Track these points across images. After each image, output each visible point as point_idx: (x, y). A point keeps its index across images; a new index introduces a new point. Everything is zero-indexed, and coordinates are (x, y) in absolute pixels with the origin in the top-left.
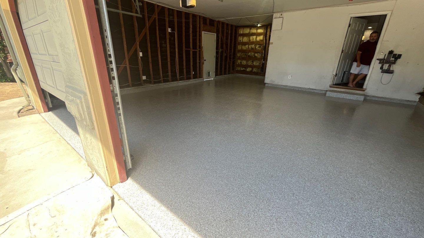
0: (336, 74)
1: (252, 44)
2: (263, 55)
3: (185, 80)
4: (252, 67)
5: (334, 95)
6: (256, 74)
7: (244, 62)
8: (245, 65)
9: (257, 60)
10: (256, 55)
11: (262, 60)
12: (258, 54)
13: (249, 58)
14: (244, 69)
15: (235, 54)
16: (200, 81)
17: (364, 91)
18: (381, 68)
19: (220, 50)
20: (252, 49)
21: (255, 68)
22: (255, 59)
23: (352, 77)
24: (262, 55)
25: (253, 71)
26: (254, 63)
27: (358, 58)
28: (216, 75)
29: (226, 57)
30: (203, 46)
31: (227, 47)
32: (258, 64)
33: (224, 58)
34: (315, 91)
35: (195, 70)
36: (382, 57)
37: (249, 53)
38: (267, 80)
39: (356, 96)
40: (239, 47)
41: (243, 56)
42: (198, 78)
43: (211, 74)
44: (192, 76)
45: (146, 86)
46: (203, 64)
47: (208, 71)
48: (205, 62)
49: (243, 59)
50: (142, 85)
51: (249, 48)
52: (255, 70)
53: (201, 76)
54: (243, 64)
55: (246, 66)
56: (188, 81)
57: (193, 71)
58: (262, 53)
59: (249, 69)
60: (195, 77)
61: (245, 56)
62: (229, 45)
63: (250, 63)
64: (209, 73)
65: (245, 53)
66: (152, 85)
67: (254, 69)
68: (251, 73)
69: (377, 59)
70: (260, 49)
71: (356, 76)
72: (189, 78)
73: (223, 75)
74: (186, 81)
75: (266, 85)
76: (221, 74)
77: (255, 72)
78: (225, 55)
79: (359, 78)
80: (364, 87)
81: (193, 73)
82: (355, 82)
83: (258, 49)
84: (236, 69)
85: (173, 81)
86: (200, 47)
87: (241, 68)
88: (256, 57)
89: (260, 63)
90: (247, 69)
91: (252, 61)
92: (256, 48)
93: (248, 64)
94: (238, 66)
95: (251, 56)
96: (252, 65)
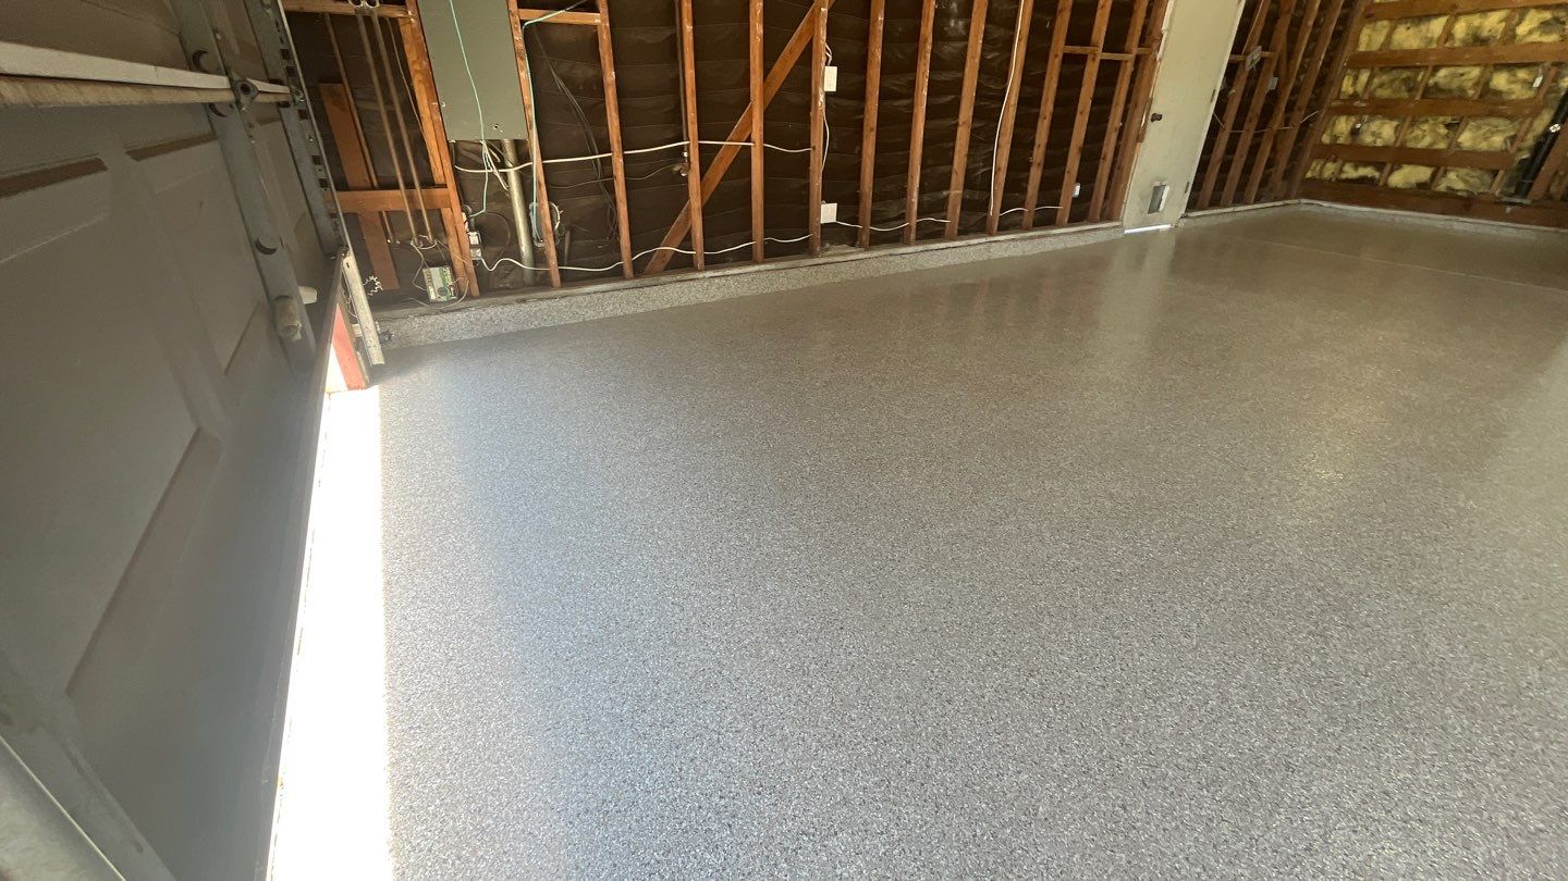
1: (1484, 11)
3: (1028, 230)
4: (1437, 160)
6: (1464, 205)
7: (1382, 132)
8: (1385, 148)
9: (1491, 114)
10: (1500, 81)
12: (1522, 74)
13: (1437, 101)
14: (1366, 171)
15: (1323, 81)
16: (1101, 237)
19: (1256, 54)
20: (1477, 40)
21: (1463, 171)
22: (1489, 104)
25: (1442, 187)
26: (1466, 137)
28: (1192, 205)
29: (1273, 96)
30: (1165, 26)
32: (1498, 141)
33: (1258, 104)
35: (1087, 177)
37: (1436, 69)
40: (1368, 32)
41: (1384, 93)
42: (1095, 222)
43: (1168, 197)
44: (1064, 208)
45: (830, 260)
46: (1140, 138)
47: (1157, 184)
48: (1153, 127)
49: (1382, 109)
50: (812, 254)
51: (1448, 34)
52: (1454, 180)
53: (1109, 214)
54: (1368, 139)
55: (1402, 155)
56: (1039, 237)
57: (1078, 181)
59: (1406, 176)
60: (1080, 214)
61: (1405, 95)
63: (1426, 135)
64: (1157, 190)
65: (1405, 74)
66: (861, 256)
67: (1452, 175)
68: (1421, 197)
70: (1550, 39)
72: (1046, 220)
73: (1225, 206)
74: (1032, 238)
76: (1215, 202)
77: (1451, 194)
78: (1272, 83)
81: (1077, 193)
83: (1535, 37)
84: (1309, 175)
85: (965, 231)
86: (1149, 37)
87: (1343, 165)
88: (1498, 93)
89: (1513, 138)
90: (1392, 171)
91: (1448, 126)
92: (1514, 36)
93: (1410, 145)
94: (1332, 152)
95: (1450, 91)
96: (1442, 145)
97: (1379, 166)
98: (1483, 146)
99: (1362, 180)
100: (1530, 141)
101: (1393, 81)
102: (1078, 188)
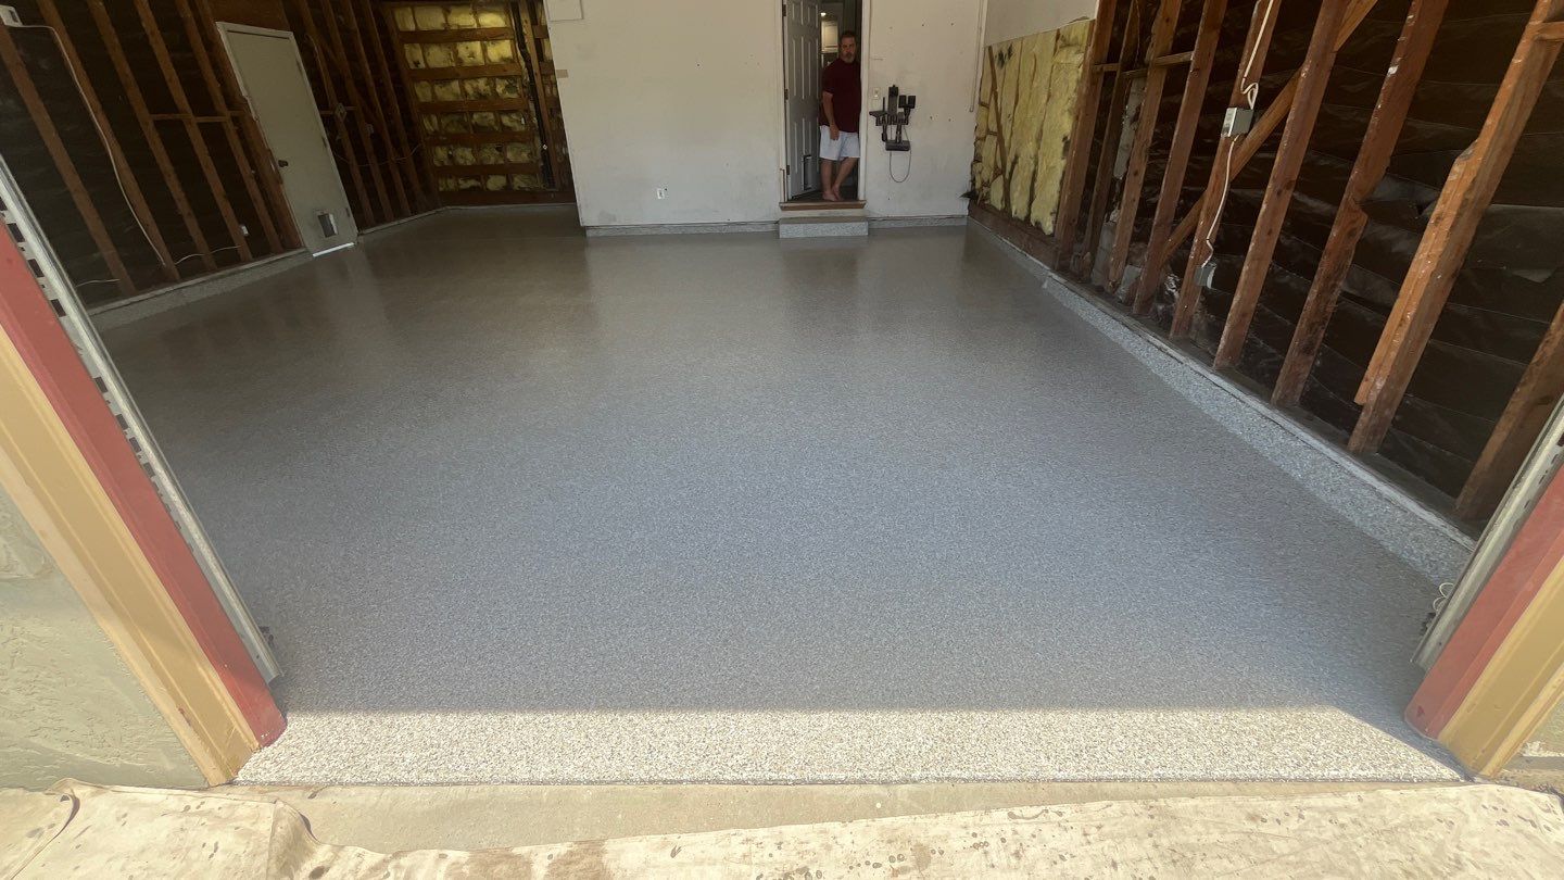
0: (788, 167)
1: (475, 78)
2: (535, 120)
3: (215, 271)
4: (507, 170)
5: (799, 231)
6: (531, 196)
7: (465, 156)
8: (473, 166)
9: (513, 140)
10: (506, 120)
11: (538, 140)
12: (514, 116)
13: (480, 136)
14: (472, 183)
15: (411, 124)
16: (295, 263)
17: (862, 206)
18: (884, 138)
19: (340, 111)
20: (481, 96)
21: (520, 176)
22: (507, 137)
23: (827, 172)
24: (530, 118)
25: (516, 187)
26: (509, 155)
27: (828, 111)
28: (362, 224)
29: (376, 137)
30: (244, 94)
31: (365, 95)
32: (524, 157)
33: (369, 147)
34: (749, 229)
35: (246, 214)
36: (878, 107)
37: (471, 114)
38: (588, 217)
39: (848, 224)
40: (418, 90)
41: (452, 130)
42: (281, 252)
43: (336, 222)
44: (240, 246)
46: (279, 180)
47: (319, 213)
48: (283, 171)
49: (456, 140)
51: (465, 92)
52: (519, 182)
53: (287, 240)
54: (461, 162)
55: (481, 171)
56: (230, 274)
57: (240, 223)
58: (527, 110)
59: (495, 183)
60: (261, 247)
61: (465, 131)
62: (372, 84)
63: (490, 156)
64: (323, 219)
65: (457, 117)
67: (516, 179)
68: (508, 195)
69: (871, 113)
70: (515, 96)
71: (835, 165)
72: (230, 260)
73: (390, 222)
74: (222, 277)
75: (590, 233)
76: (380, 220)
77: (521, 190)
78: (370, 129)
79: (844, 171)
80: (861, 196)
81: (246, 232)
82: (837, 186)
83: (507, 95)
84: (441, 189)
85: (143, 284)
86: (234, 101)
87: (457, 180)
88: (509, 128)
89: (531, 154)
90: (486, 181)
91: (497, 149)
92: (497, 94)
93: (485, 162)
94: (445, 172)
95: (484, 127)
96: (501, 162)
97: (478, 179)
98: (520, 160)
99: (473, 188)
100: (539, 156)
101: (452, 121)
102: (244, 228)
